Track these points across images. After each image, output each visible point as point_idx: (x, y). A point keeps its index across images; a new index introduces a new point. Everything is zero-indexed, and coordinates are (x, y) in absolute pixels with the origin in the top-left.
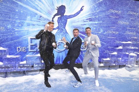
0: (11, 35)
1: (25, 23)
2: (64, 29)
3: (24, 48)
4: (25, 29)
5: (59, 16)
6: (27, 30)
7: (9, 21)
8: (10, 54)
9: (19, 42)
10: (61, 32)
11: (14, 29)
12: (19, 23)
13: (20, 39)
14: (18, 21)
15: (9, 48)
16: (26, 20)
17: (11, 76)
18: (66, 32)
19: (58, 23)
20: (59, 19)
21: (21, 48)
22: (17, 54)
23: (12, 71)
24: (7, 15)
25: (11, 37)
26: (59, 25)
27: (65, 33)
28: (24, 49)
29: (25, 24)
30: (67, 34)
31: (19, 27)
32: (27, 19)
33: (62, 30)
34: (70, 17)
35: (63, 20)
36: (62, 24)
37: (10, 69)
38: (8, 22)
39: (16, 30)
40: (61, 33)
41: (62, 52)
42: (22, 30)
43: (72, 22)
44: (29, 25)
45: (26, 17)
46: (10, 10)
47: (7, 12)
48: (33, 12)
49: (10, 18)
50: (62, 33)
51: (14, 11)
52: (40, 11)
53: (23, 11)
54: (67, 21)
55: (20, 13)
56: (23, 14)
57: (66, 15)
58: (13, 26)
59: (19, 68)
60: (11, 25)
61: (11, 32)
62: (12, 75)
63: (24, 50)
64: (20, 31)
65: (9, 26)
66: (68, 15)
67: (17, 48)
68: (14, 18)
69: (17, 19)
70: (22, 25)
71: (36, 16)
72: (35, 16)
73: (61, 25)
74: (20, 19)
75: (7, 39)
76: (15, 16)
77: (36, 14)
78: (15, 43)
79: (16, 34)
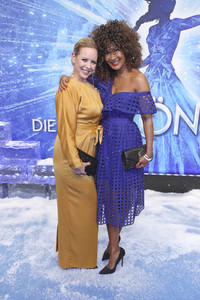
0: (19, 85)
1: (54, 50)
2: (166, 66)
3: (51, 123)
4: (54, 68)
5: (155, 23)
6: (57, 69)
7: (11, 45)
8: (14, 138)
9: (37, 105)
10: (157, 75)
11: (24, 69)
12: (38, 50)
13: (41, 98)
14: (35, 45)
15: (12, 120)
16: (55, 41)
17: (16, 195)
18: (174, 74)
19: (150, 45)
20: (153, 34)
21: (43, 122)
22: (33, 139)
23: (20, 182)
24: (6, 27)
25: (17, 90)
26: (151, 52)
27: (171, 78)
28: (49, 126)
29: (53, 54)
30: (177, 83)
31: (37, 61)
32: (59, 37)
33: (162, 68)
34: (190, 23)
35: (165, 37)
36: (162, 49)
37: (14, 176)
38: (10, 49)
39: (31, 70)
40: (157, 80)
41: (158, 138)
42: (45, 69)
43: (195, 42)
44: (64, 57)
45: (55, 32)
46: (13, 13)
47: (8, 20)
48: (75, 15)
49: (13, 35)
50: (160, 80)
51: (25, 15)
52: (95, 11)
53: (48, 14)
54: (179, 36)
55: (40, 19)
56: (48, 21)
57: (176, 19)
58: (22, 58)
59: (36, 176)
60: (18, 58)
61: (17, 76)
62: (19, 192)
63: (51, 128)
64: (39, 74)
65: (13, 61)
66: (184, 17)
67: (33, 120)
68: (25, 36)
69: (31, 39)
70: (46, 57)
71: (85, 26)
72: (81, 28)
73: (158, 52)
74: (41, 39)
75: (8, 96)
76: (26, 30)
77: (85, 20)
78: (28, 107)
79: (30, 82)
